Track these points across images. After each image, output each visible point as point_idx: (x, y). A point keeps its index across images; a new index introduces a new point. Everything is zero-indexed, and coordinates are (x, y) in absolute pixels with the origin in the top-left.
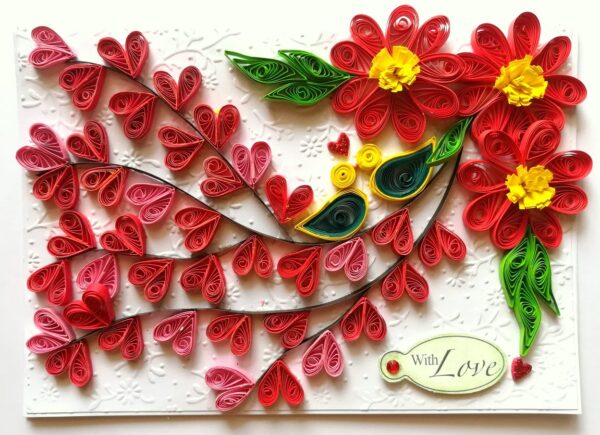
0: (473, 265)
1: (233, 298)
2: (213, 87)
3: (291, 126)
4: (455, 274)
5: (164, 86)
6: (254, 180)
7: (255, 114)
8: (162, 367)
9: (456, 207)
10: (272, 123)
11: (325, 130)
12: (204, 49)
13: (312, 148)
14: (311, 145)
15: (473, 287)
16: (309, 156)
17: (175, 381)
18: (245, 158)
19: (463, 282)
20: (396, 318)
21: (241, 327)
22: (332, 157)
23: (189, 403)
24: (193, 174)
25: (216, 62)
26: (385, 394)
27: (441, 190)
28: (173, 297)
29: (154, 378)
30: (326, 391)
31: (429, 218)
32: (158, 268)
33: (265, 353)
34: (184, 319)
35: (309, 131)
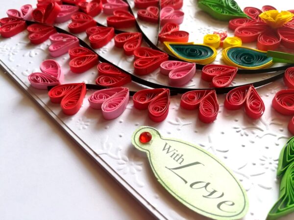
4: (244, 127)
13: (205, 31)
15: (253, 142)
19: (247, 135)
20: (177, 121)
21: (89, 57)
29: (27, 55)
34: (70, 37)
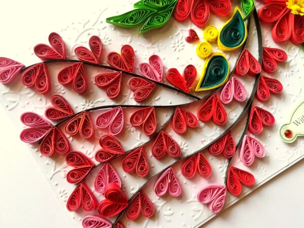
0: (291, 60)
1: (185, 148)
2: (109, 42)
3: (161, 41)
4: (287, 70)
5: (83, 55)
6: (160, 77)
7: (139, 45)
8: (170, 210)
9: (266, 36)
10: (151, 44)
11: (179, 34)
12: (93, 26)
13: (178, 46)
14: (177, 45)
15: (298, 71)
16: (179, 51)
17: (181, 213)
18: (149, 69)
19: (293, 71)
20: (273, 109)
21: (200, 161)
22: (192, 45)
23: (196, 220)
24: (125, 95)
25: (103, 29)
26: (292, 151)
27: (254, 32)
28: (153, 167)
29: (168, 218)
30: (262, 168)
31: (257, 49)
32: (137, 155)
33: (219, 168)
34: (167, 175)
35: (172, 38)
